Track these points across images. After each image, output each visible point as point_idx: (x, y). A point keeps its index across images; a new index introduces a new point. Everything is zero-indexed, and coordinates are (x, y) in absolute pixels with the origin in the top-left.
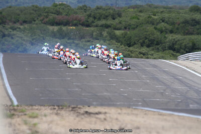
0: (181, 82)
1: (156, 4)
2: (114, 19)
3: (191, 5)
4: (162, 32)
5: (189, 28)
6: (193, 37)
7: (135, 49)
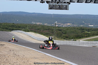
1: (7, 23)
3: (12, 23)
4: (8, 27)
6: (13, 28)
7: (4, 29)
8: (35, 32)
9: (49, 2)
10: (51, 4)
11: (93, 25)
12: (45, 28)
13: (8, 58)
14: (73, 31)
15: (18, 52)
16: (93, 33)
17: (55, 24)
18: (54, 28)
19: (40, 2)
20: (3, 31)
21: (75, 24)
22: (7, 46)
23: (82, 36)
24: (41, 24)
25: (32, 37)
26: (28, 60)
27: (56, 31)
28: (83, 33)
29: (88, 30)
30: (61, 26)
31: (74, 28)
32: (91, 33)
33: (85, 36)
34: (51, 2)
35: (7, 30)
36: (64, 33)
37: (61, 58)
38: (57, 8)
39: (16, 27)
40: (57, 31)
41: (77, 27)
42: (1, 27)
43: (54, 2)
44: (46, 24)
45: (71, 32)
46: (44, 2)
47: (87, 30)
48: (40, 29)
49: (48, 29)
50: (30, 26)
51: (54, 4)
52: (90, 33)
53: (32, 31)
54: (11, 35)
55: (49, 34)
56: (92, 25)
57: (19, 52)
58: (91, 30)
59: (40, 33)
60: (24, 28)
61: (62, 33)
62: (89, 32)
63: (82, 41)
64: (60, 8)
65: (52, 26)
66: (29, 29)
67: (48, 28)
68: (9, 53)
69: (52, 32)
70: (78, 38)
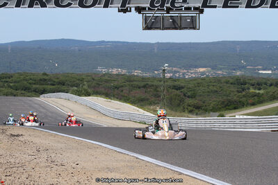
0: (43, 108)
2: (9, 78)
4: (30, 84)
5: (42, 82)
6: (45, 86)
7: (19, 92)
8: (107, 95)
9: (144, 9)
10: (150, 14)
11: (272, 71)
12: (135, 83)
13: (33, 173)
14: (215, 89)
15: (59, 155)
16: (271, 93)
17: (164, 70)
18: (160, 81)
19: (119, 11)
20: (18, 96)
21: (221, 69)
22: (29, 139)
23: (240, 102)
24: (124, 72)
25: (99, 109)
26: (89, 174)
27: (168, 91)
28: (244, 93)
29: (259, 85)
30: (179, 77)
31: (218, 80)
32: (267, 93)
33: (251, 101)
34: (149, 9)
35: (29, 94)
36: (189, 97)
37: (183, 167)
38: (165, 26)
39: (52, 82)
40: (170, 90)
41: (225, 77)
42: (11, 84)
43: (158, 9)
44: (137, 73)
45: (208, 92)
46: (130, 11)
47: (253, 85)
48: (122, 86)
49: (144, 87)
50: (93, 79)
51: (158, 14)
52: (263, 94)
53: (97, 93)
54: (40, 105)
55: (148, 99)
56: (269, 70)
57: (64, 154)
58: (266, 84)
59: (120, 99)
60: (77, 87)
61: (185, 95)
62: (260, 89)
63: (241, 117)
64: (176, 25)
65: (154, 78)
66: (89, 86)
67: (143, 84)
68: (36, 157)
69: (155, 93)
70: (231, 109)
